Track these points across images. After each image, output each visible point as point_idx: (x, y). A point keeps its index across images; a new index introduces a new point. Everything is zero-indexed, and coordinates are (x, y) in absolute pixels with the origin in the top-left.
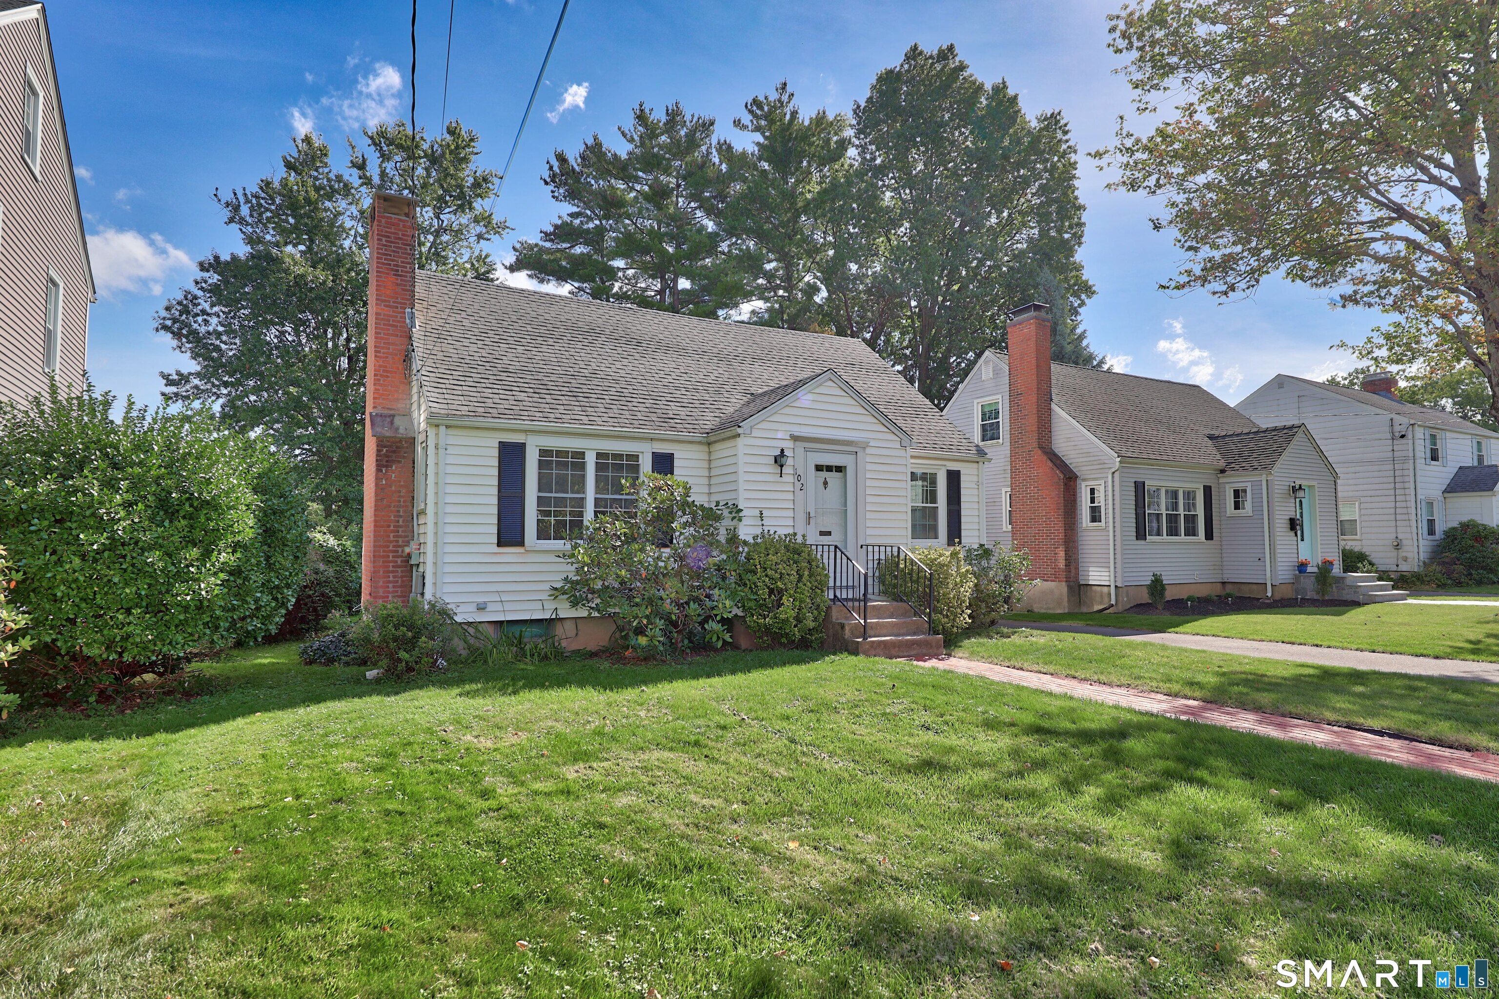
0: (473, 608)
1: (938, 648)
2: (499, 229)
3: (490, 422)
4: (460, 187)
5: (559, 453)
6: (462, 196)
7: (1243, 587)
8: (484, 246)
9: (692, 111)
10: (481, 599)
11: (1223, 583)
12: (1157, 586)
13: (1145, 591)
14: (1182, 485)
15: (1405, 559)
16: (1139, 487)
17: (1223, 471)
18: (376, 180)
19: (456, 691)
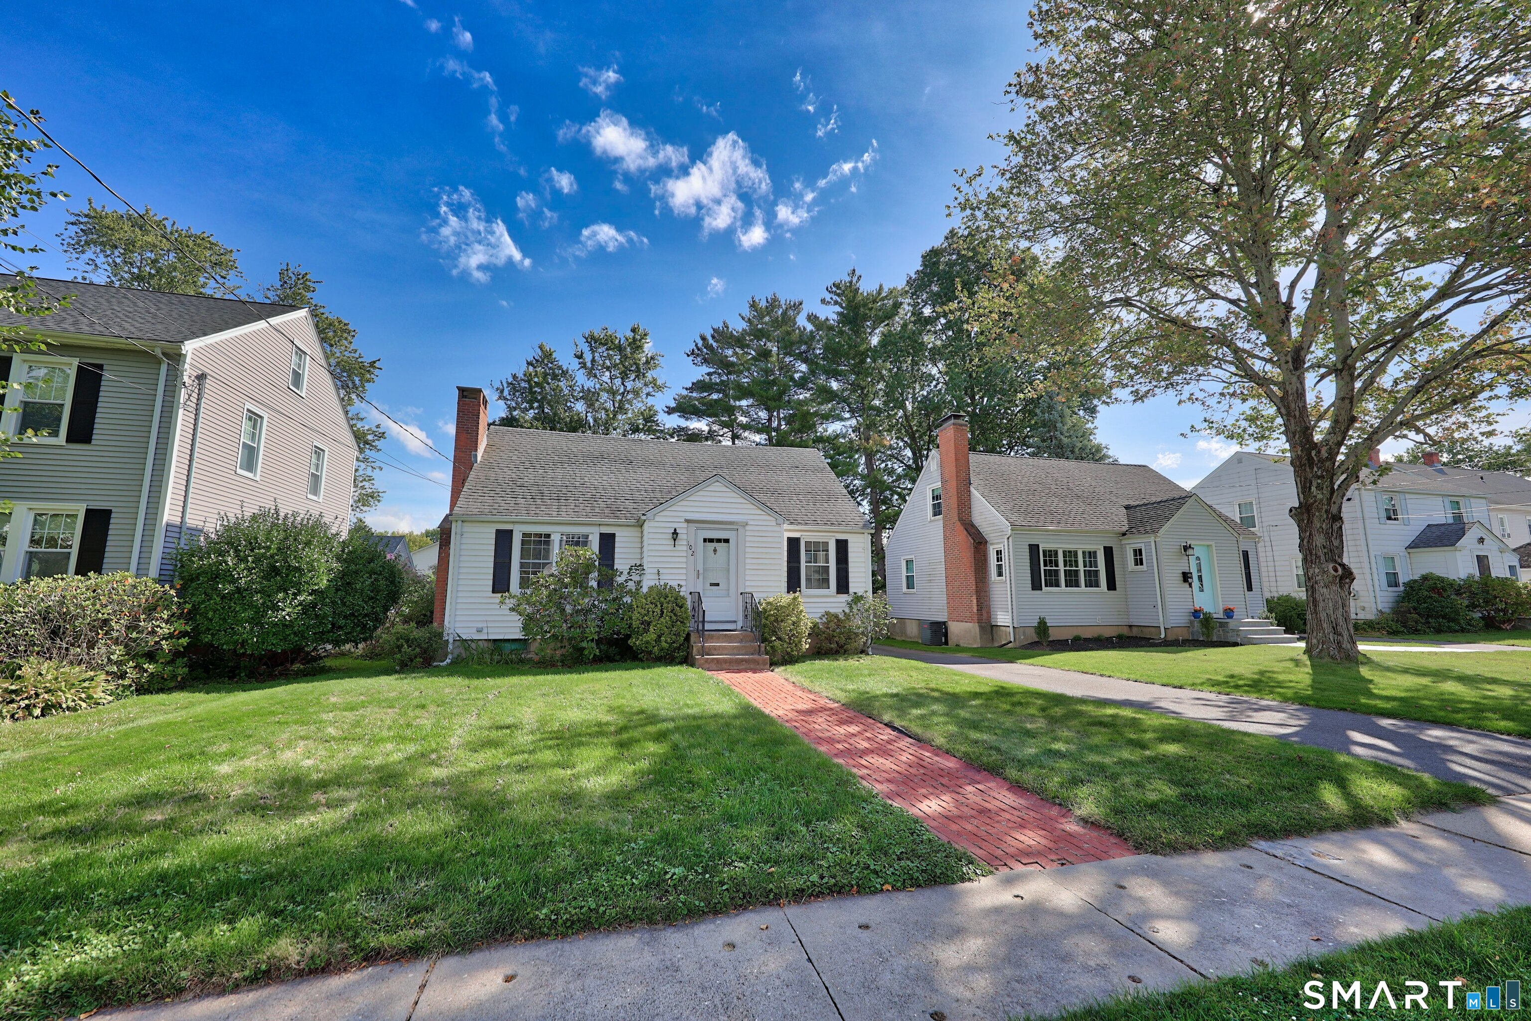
0: (474, 630)
1: (765, 664)
2: (659, 388)
3: (490, 518)
4: (637, 365)
5: (536, 535)
6: (638, 370)
7: (1145, 629)
8: (650, 401)
9: (786, 297)
10: (480, 625)
11: (1130, 626)
12: (1042, 627)
13: (1033, 630)
14: (1080, 547)
15: (1364, 609)
16: (1034, 549)
17: (1124, 534)
18: (589, 365)
19: (397, 676)
